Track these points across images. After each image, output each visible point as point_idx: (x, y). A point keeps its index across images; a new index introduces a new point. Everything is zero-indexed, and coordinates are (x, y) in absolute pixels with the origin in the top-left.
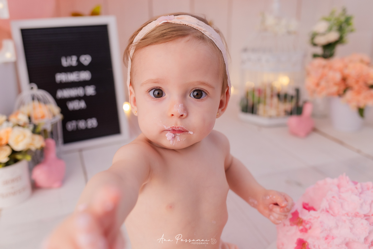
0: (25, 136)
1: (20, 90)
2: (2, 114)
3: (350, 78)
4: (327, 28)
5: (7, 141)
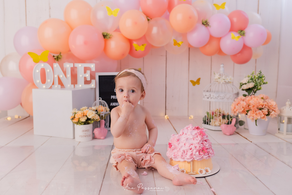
0: (92, 114)
1: (96, 100)
2: (86, 107)
3: (251, 104)
4: (248, 81)
5: (86, 114)
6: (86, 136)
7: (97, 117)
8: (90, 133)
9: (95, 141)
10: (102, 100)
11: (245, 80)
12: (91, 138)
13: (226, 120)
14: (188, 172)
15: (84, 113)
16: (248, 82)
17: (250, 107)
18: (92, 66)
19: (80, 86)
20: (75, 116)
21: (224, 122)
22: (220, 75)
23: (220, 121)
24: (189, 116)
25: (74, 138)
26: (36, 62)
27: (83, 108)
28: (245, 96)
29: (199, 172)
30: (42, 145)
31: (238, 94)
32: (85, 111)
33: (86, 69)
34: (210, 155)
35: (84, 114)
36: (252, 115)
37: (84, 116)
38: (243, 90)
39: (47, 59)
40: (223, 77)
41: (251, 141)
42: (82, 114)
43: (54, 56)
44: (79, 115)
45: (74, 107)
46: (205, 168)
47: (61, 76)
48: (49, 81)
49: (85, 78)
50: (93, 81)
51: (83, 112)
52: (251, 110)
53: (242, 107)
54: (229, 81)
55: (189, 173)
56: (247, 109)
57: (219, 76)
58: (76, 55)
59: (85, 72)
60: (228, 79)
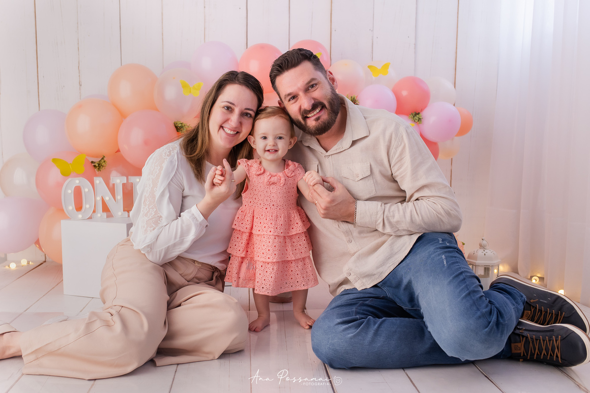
26: (66, 175)
39: (82, 169)
43: (92, 162)
47: (107, 199)
48: (87, 206)
58: (128, 160)
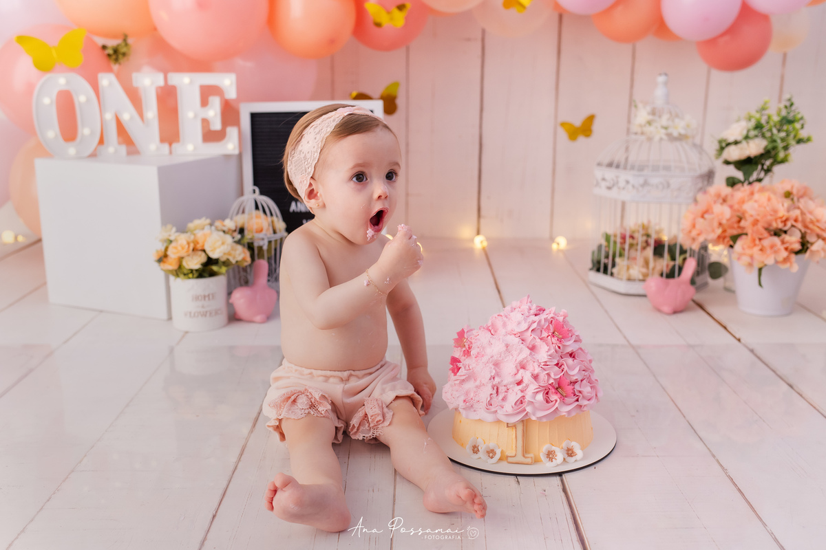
0: (223, 243)
1: (241, 193)
2: (207, 218)
3: (747, 216)
4: (745, 133)
5: (203, 246)
6: (204, 315)
7: (240, 255)
8: (220, 302)
9: (237, 328)
10: (262, 193)
11: (735, 131)
12: (223, 317)
13: (665, 263)
14: (507, 457)
15: (196, 242)
16: (747, 137)
17: (743, 223)
18: (228, 83)
19: (190, 147)
20: (166, 249)
21: (658, 268)
22: (653, 113)
23: (647, 263)
24: (552, 239)
25: (170, 318)
26: (45, 67)
27: (197, 222)
28: (732, 182)
29: (543, 457)
30: (65, 342)
31: (709, 176)
32: (199, 234)
33: (207, 93)
34: (583, 402)
35: (198, 243)
36: (748, 252)
37: (194, 250)
38: (727, 163)
39: (79, 59)
40: (664, 120)
41: (737, 336)
42: (188, 243)
43: (104, 47)
44: (180, 248)
45: (166, 220)
46: (564, 445)
47: (125, 117)
48: (86, 131)
49: (205, 122)
50: (232, 132)
51: (192, 237)
52: (746, 234)
53: (716, 224)
54: (683, 132)
55: (510, 460)
56: (735, 232)
57: (650, 117)
58: (175, 42)
59: (204, 103)
60: (679, 127)
